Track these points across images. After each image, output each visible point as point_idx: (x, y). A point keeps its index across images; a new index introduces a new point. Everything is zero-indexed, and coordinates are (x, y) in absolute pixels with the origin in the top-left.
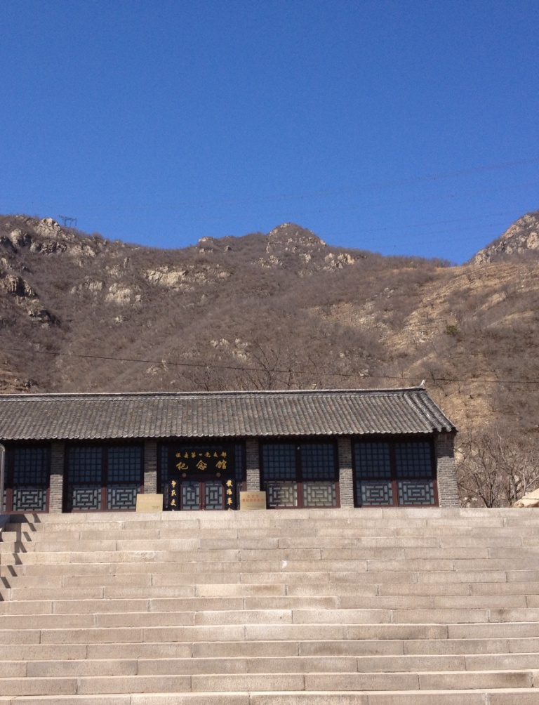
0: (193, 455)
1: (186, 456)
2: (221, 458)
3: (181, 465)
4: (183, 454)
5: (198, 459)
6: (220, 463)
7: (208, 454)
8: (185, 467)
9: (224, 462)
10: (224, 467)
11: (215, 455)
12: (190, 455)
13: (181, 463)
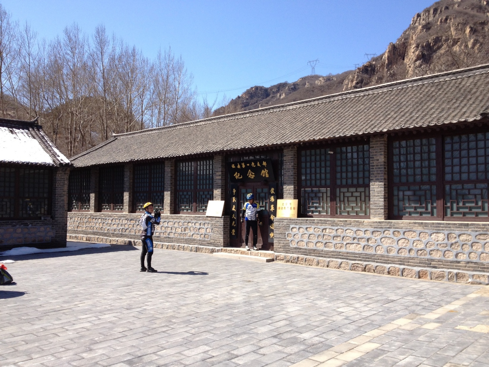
0: (244, 166)
1: (239, 167)
2: (263, 168)
3: (237, 175)
4: (236, 166)
5: (247, 168)
6: (263, 172)
7: (253, 164)
8: (240, 176)
9: (266, 171)
10: (267, 176)
11: (258, 165)
12: (241, 166)
13: (236, 173)
